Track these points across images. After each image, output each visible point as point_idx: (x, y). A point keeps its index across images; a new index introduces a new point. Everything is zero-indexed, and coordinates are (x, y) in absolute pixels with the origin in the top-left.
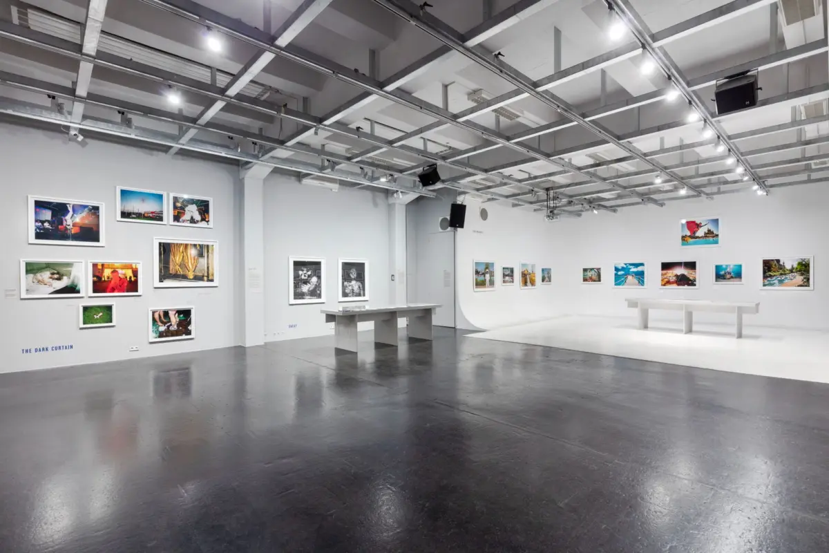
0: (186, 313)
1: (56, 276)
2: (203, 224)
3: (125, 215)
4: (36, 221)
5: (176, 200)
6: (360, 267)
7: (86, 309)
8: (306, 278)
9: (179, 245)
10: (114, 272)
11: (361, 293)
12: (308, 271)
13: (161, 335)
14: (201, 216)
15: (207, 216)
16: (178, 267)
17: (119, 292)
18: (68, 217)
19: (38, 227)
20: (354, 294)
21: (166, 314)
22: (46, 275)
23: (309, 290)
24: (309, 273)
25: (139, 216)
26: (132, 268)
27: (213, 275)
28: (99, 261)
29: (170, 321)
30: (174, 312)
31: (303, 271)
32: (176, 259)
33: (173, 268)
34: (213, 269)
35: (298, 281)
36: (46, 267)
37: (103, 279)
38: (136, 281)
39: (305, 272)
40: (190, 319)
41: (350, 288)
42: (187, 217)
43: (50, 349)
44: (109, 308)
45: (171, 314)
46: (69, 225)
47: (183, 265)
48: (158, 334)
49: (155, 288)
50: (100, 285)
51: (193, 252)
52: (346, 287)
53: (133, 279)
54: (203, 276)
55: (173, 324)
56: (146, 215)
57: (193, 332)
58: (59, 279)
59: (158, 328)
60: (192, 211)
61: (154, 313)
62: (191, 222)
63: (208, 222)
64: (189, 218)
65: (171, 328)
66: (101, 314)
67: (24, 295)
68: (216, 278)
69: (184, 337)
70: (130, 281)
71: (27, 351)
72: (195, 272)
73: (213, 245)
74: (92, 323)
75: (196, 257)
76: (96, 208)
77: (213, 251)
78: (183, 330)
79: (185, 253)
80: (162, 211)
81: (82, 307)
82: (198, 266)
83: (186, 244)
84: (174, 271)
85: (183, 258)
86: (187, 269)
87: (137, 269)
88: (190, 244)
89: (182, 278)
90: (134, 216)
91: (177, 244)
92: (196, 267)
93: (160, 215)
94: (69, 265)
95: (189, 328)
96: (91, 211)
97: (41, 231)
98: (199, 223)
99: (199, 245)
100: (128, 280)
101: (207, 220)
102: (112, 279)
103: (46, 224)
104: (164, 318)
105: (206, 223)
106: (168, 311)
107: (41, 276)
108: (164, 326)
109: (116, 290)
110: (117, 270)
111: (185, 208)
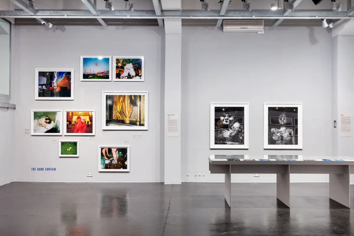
0: (123, 151)
1: (48, 121)
2: (137, 79)
3: (86, 76)
4: (39, 85)
5: (118, 61)
6: (292, 112)
7: (63, 143)
8: (228, 123)
9: (120, 96)
10: (79, 118)
11: (293, 139)
12: (230, 116)
13: (107, 167)
14: (136, 73)
15: (140, 72)
16: (118, 114)
17: (81, 133)
18: (55, 81)
19: (40, 89)
20: (282, 140)
21: (110, 150)
22: (43, 120)
23: (230, 136)
24: (231, 119)
25: (94, 76)
26: (89, 115)
27: (144, 120)
28: (70, 110)
29: (112, 157)
30: (116, 150)
31: (224, 116)
32: (118, 108)
33: (116, 114)
34: (144, 115)
35: (219, 127)
36: (44, 115)
37: (72, 123)
38: (92, 125)
39: (226, 118)
40: (127, 156)
41: (279, 134)
42: (125, 74)
43: (44, 169)
44: (75, 144)
45: (114, 151)
46: (55, 86)
47: (122, 113)
48: (104, 166)
49: (104, 130)
50: (71, 128)
51: (127, 101)
52: (274, 133)
53: (89, 123)
54: (136, 121)
55: (114, 159)
56: (98, 75)
57: (128, 167)
58: (49, 123)
59: (104, 161)
60: (129, 69)
61: (102, 149)
62: (128, 78)
63: (140, 76)
64: (127, 75)
65: (114, 162)
66: (71, 148)
67: (33, 134)
68: (146, 123)
69: (121, 170)
71: (34, 169)
72: (130, 118)
73: (144, 96)
74: (66, 154)
75: (131, 106)
76: (69, 73)
77: (144, 100)
78: (121, 164)
79: (123, 103)
80: (109, 71)
81: (61, 143)
82: (133, 113)
83: (124, 96)
84: (116, 118)
85: (122, 107)
86: (125, 116)
87: (92, 116)
88: (127, 95)
89: (121, 123)
90: (91, 76)
91: (118, 95)
92: (131, 114)
93: (107, 74)
94: (54, 113)
95: (126, 163)
96: (66, 75)
97: (42, 91)
98: (134, 78)
99: (134, 96)
100: (87, 124)
101: (140, 75)
102: (77, 123)
103: (44, 87)
104: (109, 153)
105: (139, 77)
106: (111, 148)
107: (41, 121)
108: (109, 160)
109: (80, 131)
110: (80, 116)
111: (124, 67)
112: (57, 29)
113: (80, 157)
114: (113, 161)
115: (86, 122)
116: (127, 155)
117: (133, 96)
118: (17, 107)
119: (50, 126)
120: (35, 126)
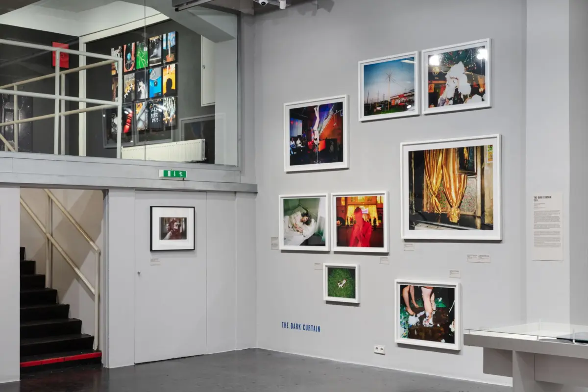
0: (446, 295)
1: (306, 218)
2: (475, 102)
3: (370, 109)
4: (291, 139)
7: (331, 271)
9: (437, 152)
10: (358, 210)
13: (412, 333)
14: (472, 85)
16: (435, 199)
17: (362, 246)
18: (315, 128)
21: (418, 290)
22: (298, 217)
25: (387, 106)
26: (376, 204)
27: (491, 215)
28: (343, 193)
29: (423, 309)
30: (430, 291)
32: (433, 182)
33: (430, 202)
34: (492, 200)
36: (299, 205)
37: (347, 223)
38: (382, 225)
40: (453, 310)
42: (449, 93)
43: (302, 327)
44: (351, 272)
45: (426, 293)
46: (316, 139)
47: (442, 195)
48: (407, 331)
49: (407, 240)
50: (343, 234)
51: (454, 164)
53: (378, 223)
55: (428, 314)
56: (393, 103)
57: (457, 338)
58: (308, 223)
59: (406, 318)
60: (457, 77)
61: (402, 288)
62: (455, 103)
64: (452, 94)
65: (426, 323)
66: (344, 282)
68: (496, 222)
69: (442, 345)
70: (375, 226)
71: (285, 325)
72: (461, 208)
73: (491, 146)
74: (336, 296)
75: (463, 176)
76: (339, 106)
77: (491, 158)
78: (442, 329)
79: (445, 169)
80: (413, 91)
81: (327, 268)
82: (465, 194)
83: (447, 150)
84: (430, 207)
85: (442, 179)
86: (449, 202)
87: (382, 204)
88: (454, 149)
89: (441, 222)
90: (379, 108)
91: (434, 150)
92: (463, 197)
93: (411, 98)
94: (315, 201)
95: (451, 326)
96: (335, 112)
97: (295, 153)
98: (469, 100)
99: (467, 148)
100: (373, 224)
101: (481, 90)
102: (355, 223)
103: (298, 142)
104: (416, 300)
105: (479, 97)
106: (420, 287)
107: (294, 218)
108: (416, 316)
109: (360, 243)
110: (360, 207)
111: (446, 74)
112: (318, 8)
113: (361, 305)
114: (425, 320)
115: (370, 220)
116: (454, 307)
117: (465, 150)
118: (259, 191)
119: (309, 231)
120: (285, 230)
